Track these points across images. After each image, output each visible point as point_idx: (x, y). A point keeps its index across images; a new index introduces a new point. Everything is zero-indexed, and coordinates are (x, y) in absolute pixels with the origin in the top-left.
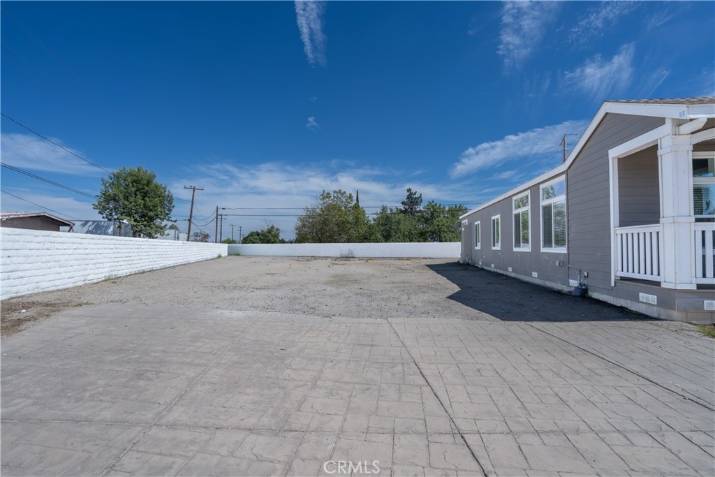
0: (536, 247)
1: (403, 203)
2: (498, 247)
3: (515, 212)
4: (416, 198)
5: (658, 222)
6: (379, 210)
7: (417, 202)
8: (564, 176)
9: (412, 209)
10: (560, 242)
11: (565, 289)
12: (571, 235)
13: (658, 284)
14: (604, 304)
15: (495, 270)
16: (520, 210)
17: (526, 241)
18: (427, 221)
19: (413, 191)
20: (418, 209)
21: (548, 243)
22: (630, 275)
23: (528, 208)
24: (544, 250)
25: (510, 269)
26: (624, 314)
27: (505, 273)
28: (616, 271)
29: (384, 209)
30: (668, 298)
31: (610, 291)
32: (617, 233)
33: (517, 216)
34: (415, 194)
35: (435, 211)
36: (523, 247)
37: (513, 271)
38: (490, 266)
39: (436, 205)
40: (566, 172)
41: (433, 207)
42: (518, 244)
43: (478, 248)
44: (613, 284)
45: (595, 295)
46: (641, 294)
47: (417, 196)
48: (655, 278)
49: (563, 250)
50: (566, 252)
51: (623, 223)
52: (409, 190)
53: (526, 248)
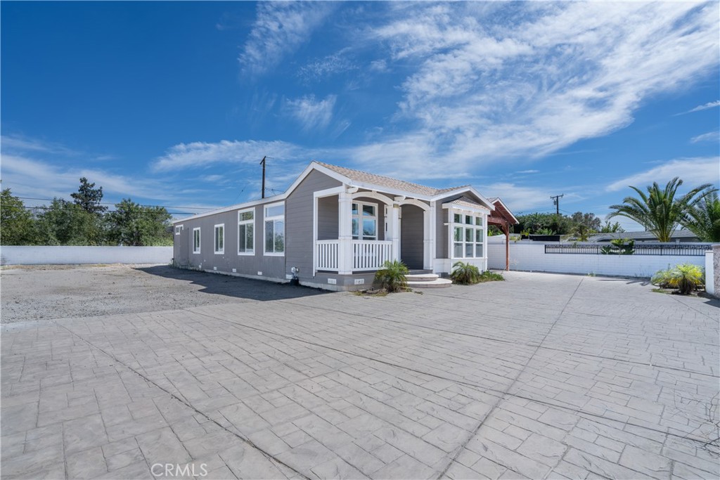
0: (259, 251)
1: (74, 195)
2: (221, 252)
3: (240, 223)
4: (93, 192)
5: (338, 239)
6: (49, 204)
7: (94, 196)
8: (283, 203)
9: (87, 204)
10: (279, 248)
11: (283, 281)
12: (288, 244)
13: (337, 272)
14: (309, 287)
15: (218, 272)
16: (245, 222)
17: (250, 246)
18: (120, 221)
19: (90, 182)
20: (96, 205)
21: (270, 248)
22: (323, 269)
23: (252, 222)
24: (266, 254)
25: (234, 270)
26: (320, 291)
27: (229, 274)
28: (316, 267)
29: (55, 202)
30: (341, 279)
31: (312, 279)
32: (317, 243)
33: (243, 227)
34: (92, 185)
35: (132, 211)
36: (248, 251)
37: (238, 271)
38: (213, 269)
39: (133, 204)
40: (285, 200)
41: (129, 206)
42: (242, 248)
43: (198, 252)
44: (314, 275)
45: (303, 283)
46: (329, 279)
47: (96, 188)
48: (335, 270)
49: (282, 254)
50: (284, 255)
51: (320, 238)
52: (84, 180)
53: (251, 253)
